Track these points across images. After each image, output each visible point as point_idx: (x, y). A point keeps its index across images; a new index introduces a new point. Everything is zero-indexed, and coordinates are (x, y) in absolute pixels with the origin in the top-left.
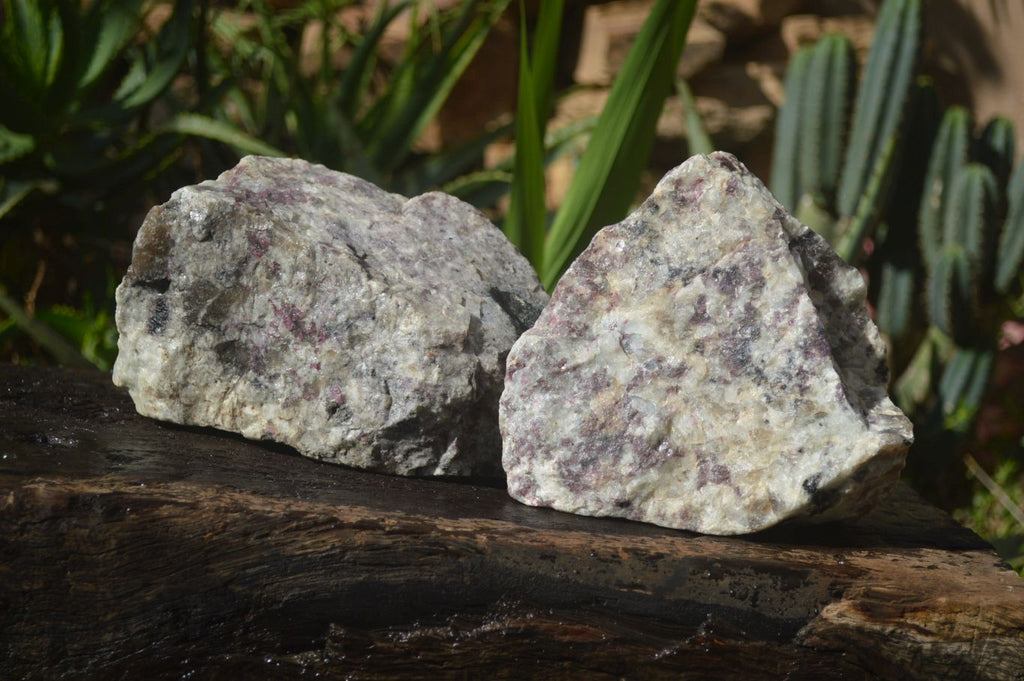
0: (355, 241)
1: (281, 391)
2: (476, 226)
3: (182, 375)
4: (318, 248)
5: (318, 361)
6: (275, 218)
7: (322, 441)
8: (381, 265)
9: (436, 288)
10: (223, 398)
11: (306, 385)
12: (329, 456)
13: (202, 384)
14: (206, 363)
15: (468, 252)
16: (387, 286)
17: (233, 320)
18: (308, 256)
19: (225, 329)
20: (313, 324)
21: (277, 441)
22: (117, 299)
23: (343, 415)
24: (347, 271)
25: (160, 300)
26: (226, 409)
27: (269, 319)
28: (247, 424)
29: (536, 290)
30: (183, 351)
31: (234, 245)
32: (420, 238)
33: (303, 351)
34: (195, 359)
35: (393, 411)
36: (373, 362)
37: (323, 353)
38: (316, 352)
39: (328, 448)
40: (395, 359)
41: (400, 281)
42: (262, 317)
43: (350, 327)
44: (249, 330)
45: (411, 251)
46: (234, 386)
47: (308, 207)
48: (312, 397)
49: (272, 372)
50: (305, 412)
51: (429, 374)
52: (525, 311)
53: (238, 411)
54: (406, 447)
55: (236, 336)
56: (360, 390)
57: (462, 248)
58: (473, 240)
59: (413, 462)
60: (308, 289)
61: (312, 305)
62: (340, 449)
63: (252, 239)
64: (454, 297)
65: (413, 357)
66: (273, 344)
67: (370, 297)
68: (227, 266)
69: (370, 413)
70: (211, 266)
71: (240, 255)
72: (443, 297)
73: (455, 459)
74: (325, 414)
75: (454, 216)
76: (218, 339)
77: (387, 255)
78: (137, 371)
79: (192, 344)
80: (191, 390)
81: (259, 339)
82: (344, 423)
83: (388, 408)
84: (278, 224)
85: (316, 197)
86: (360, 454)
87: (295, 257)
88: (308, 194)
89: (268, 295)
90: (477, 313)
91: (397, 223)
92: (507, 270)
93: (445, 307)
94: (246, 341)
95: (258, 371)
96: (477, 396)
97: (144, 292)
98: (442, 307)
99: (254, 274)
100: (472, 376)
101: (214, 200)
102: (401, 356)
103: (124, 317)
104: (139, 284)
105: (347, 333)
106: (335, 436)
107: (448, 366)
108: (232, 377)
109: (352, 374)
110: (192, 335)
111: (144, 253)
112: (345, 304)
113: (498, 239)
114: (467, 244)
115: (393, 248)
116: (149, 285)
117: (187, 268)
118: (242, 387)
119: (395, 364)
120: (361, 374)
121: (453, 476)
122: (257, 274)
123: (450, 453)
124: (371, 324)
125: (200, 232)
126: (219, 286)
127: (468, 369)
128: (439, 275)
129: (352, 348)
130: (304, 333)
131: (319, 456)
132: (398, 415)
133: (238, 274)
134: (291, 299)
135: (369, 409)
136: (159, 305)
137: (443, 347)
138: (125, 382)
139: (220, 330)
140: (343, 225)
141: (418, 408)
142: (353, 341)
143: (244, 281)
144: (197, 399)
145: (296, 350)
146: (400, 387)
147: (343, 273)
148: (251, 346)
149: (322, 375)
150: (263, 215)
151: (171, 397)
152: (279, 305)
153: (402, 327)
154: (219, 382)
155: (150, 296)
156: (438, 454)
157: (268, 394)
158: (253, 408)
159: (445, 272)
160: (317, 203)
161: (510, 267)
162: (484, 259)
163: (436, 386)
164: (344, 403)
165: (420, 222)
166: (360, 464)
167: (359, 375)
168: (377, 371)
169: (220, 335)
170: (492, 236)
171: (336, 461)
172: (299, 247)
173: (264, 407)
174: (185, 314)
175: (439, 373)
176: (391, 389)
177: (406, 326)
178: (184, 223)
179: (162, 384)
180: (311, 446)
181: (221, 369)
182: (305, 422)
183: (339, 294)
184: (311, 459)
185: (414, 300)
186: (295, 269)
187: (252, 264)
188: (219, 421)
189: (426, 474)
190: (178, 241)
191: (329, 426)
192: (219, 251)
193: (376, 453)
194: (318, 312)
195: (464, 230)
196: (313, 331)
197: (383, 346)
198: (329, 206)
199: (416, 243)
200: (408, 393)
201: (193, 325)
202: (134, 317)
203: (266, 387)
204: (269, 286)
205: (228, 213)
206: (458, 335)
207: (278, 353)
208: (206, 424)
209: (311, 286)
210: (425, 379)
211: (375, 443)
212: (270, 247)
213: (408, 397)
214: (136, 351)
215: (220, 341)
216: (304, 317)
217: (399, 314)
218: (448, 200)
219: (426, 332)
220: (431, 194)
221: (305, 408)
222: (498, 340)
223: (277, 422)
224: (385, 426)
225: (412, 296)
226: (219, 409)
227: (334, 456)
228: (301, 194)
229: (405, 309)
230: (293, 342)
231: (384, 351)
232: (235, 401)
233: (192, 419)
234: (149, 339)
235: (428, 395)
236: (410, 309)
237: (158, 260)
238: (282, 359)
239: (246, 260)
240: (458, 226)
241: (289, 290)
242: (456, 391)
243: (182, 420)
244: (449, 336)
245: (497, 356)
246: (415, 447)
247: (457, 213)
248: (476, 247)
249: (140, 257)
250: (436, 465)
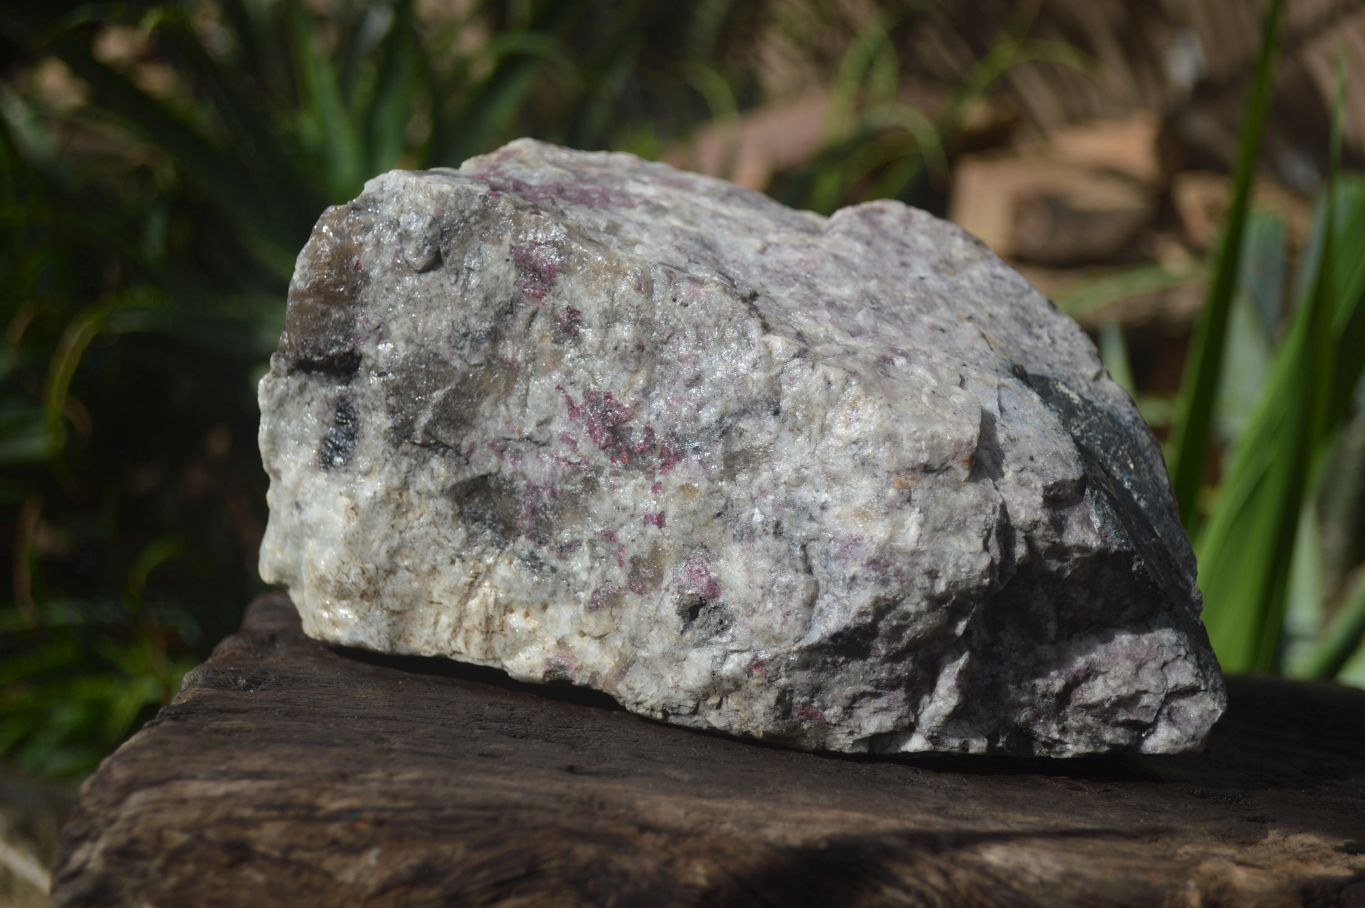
0: (734, 272)
1: (584, 576)
2: (969, 261)
3: (384, 548)
4: (659, 273)
5: (659, 509)
6: (569, 222)
7: (669, 680)
8: (787, 312)
9: (904, 354)
10: (467, 597)
11: (636, 562)
12: (684, 711)
13: (425, 568)
14: (433, 523)
15: (959, 302)
16: (803, 345)
17: (485, 431)
18: (638, 289)
19: (471, 451)
20: (649, 431)
21: (577, 682)
22: (263, 402)
23: (714, 621)
24: (719, 316)
25: (342, 399)
26: (474, 620)
27: (558, 427)
28: (514, 648)
29: (1097, 377)
30: (385, 501)
31: (488, 277)
32: (864, 271)
33: (629, 489)
34: (410, 516)
35: (821, 610)
36: (778, 507)
37: (671, 491)
38: (656, 488)
39: (681, 695)
40: (824, 497)
41: (829, 340)
42: (544, 423)
43: (725, 433)
44: (518, 451)
45: (847, 292)
46: (489, 569)
47: (638, 214)
48: (649, 585)
49: (566, 536)
50: (633, 619)
51: (898, 525)
52: (1081, 414)
53: (497, 622)
54: (849, 691)
55: (492, 465)
56: (749, 569)
57: (947, 295)
58: (965, 283)
59: (865, 724)
60: (638, 359)
61: (645, 392)
62: (707, 696)
63: (524, 262)
64: (943, 372)
65: (864, 489)
66: (566, 480)
67: (769, 368)
68: (473, 321)
69: (771, 616)
70: (439, 324)
71: (500, 298)
72: (920, 371)
73: (955, 717)
74: (676, 621)
75: (924, 242)
76: (456, 473)
77: (800, 297)
78: (299, 547)
79: (405, 486)
80: (404, 583)
81: (538, 468)
82: (716, 638)
83: (811, 602)
84: (574, 232)
85: (655, 201)
86: (750, 706)
87: (610, 293)
88: (638, 196)
89: (556, 376)
90: (992, 406)
91: (816, 247)
92: (1038, 338)
93: (926, 389)
94: (512, 474)
95: (539, 535)
96: (1002, 577)
97: (311, 384)
98: (920, 390)
99: (527, 335)
100: (989, 532)
101: (446, 188)
102: (837, 490)
103: (273, 437)
104: (303, 366)
105: (720, 447)
106: (698, 665)
107: (939, 512)
108: (483, 552)
109: (730, 533)
110: (404, 467)
111: (309, 301)
112: (713, 384)
113: (1014, 285)
114: (955, 289)
115: (811, 286)
116: (318, 367)
117: (393, 326)
118: (506, 571)
119: (824, 507)
120: (752, 532)
121: (948, 755)
122: (535, 336)
123: (943, 699)
124: (772, 424)
125: (418, 253)
126: (457, 363)
127: (982, 518)
128: (908, 335)
129: (732, 478)
130: (630, 452)
131: (665, 713)
132: (832, 620)
133: (495, 336)
134: (603, 383)
135: (770, 605)
136: (340, 410)
137: (927, 469)
138: (280, 572)
139: (458, 454)
140: (707, 245)
141: (877, 601)
142: (734, 462)
143: (509, 350)
144: (415, 599)
145: (613, 487)
146: (837, 558)
147: (710, 322)
148: (521, 484)
149: (669, 538)
150: (544, 214)
151: (363, 595)
152: (579, 398)
153: (839, 430)
154: (458, 562)
155: (323, 391)
156: (914, 704)
157: (556, 584)
158: (527, 615)
159: (919, 330)
160: (655, 209)
161: (1044, 333)
162: (991, 316)
163: (914, 553)
164: (715, 595)
165: (859, 247)
166: (750, 727)
167: (748, 534)
168: (785, 524)
169: (459, 465)
170: (1001, 278)
171: (698, 721)
172: (618, 272)
173: (551, 611)
174: (389, 424)
175: (921, 525)
176: (815, 562)
177: (847, 425)
178: (390, 238)
179: (345, 569)
180: (645, 692)
181: (461, 533)
182: (634, 640)
183: (704, 365)
184: (646, 721)
185: (863, 372)
186: (611, 318)
187: (523, 314)
188: (459, 644)
189: (891, 750)
190: (375, 273)
191: (685, 647)
192: (456, 291)
193: (784, 702)
194: (659, 404)
195: (946, 266)
196: (651, 446)
197: (797, 470)
198: (680, 216)
199: (855, 281)
200: (854, 568)
201: (406, 446)
202: (294, 437)
203: (554, 570)
204: (557, 357)
205: (474, 213)
206: (959, 444)
207: (577, 495)
208: (434, 652)
209: (645, 352)
210: (891, 538)
211: (783, 681)
212: (560, 277)
213: (853, 578)
214: (298, 506)
215: (461, 478)
216: (630, 418)
217: (832, 402)
218: (910, 216)
219: (891, 438)
220: (877, 204)
221: (634, 610)
222: (1040, 461)
223: (576, 643)
224: (804, 643)
225: (858, 367)
226: (460, 620)
227: (695, 712)
228: (624, 195)
229: (844, 390)
230: (607, 471)
231: (801, 481)
232: (491, 600)
233: (407, 641)
234: (322, 479)
235: (898, 573)
236: (854, 390)
237: (337, 314)
238: (586, 509)
239: (510, 309)
240: (935, 258)
241: (600, 363)
242: (956, 565)
243: (387, 645)
244: (940, 447)
245: (1040, 492)
246: (869, 688)
247: (931, 236)
248: (973, 296)
249: (300, 310)
250: (911, 729)
